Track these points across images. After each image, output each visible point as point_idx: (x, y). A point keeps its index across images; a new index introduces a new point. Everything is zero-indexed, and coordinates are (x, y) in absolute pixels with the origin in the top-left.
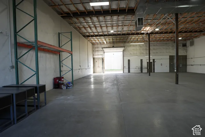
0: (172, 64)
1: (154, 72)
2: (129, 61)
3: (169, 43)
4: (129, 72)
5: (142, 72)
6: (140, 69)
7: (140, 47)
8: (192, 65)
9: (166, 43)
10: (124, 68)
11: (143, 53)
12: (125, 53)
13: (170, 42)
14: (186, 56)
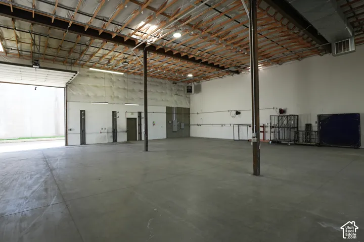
0: (170, 122)
1: (141, 139)
2: (83, 113)
3: (166, 84)
4: (83, 141)
5: (115, 140)
6: (111, 134)
7: (111, 82)
8: (198, 125)
9: (161, 83)
10: (69, 132)
11: (118, 97)
12: (70, 92)
13: (167, 81)
14: (189, 109)
